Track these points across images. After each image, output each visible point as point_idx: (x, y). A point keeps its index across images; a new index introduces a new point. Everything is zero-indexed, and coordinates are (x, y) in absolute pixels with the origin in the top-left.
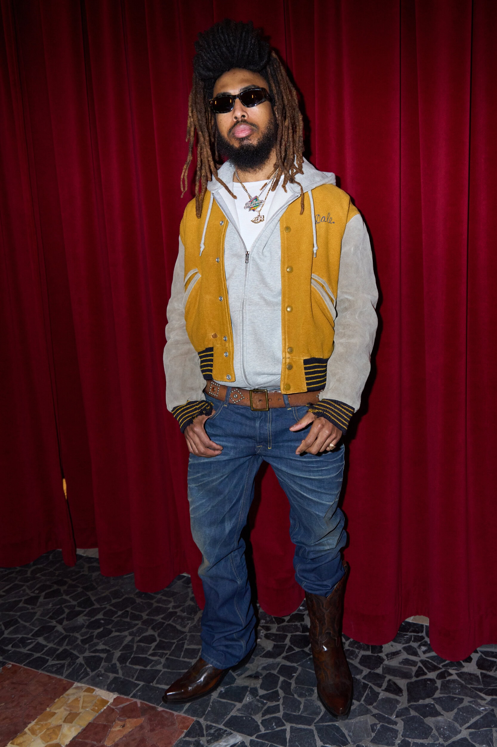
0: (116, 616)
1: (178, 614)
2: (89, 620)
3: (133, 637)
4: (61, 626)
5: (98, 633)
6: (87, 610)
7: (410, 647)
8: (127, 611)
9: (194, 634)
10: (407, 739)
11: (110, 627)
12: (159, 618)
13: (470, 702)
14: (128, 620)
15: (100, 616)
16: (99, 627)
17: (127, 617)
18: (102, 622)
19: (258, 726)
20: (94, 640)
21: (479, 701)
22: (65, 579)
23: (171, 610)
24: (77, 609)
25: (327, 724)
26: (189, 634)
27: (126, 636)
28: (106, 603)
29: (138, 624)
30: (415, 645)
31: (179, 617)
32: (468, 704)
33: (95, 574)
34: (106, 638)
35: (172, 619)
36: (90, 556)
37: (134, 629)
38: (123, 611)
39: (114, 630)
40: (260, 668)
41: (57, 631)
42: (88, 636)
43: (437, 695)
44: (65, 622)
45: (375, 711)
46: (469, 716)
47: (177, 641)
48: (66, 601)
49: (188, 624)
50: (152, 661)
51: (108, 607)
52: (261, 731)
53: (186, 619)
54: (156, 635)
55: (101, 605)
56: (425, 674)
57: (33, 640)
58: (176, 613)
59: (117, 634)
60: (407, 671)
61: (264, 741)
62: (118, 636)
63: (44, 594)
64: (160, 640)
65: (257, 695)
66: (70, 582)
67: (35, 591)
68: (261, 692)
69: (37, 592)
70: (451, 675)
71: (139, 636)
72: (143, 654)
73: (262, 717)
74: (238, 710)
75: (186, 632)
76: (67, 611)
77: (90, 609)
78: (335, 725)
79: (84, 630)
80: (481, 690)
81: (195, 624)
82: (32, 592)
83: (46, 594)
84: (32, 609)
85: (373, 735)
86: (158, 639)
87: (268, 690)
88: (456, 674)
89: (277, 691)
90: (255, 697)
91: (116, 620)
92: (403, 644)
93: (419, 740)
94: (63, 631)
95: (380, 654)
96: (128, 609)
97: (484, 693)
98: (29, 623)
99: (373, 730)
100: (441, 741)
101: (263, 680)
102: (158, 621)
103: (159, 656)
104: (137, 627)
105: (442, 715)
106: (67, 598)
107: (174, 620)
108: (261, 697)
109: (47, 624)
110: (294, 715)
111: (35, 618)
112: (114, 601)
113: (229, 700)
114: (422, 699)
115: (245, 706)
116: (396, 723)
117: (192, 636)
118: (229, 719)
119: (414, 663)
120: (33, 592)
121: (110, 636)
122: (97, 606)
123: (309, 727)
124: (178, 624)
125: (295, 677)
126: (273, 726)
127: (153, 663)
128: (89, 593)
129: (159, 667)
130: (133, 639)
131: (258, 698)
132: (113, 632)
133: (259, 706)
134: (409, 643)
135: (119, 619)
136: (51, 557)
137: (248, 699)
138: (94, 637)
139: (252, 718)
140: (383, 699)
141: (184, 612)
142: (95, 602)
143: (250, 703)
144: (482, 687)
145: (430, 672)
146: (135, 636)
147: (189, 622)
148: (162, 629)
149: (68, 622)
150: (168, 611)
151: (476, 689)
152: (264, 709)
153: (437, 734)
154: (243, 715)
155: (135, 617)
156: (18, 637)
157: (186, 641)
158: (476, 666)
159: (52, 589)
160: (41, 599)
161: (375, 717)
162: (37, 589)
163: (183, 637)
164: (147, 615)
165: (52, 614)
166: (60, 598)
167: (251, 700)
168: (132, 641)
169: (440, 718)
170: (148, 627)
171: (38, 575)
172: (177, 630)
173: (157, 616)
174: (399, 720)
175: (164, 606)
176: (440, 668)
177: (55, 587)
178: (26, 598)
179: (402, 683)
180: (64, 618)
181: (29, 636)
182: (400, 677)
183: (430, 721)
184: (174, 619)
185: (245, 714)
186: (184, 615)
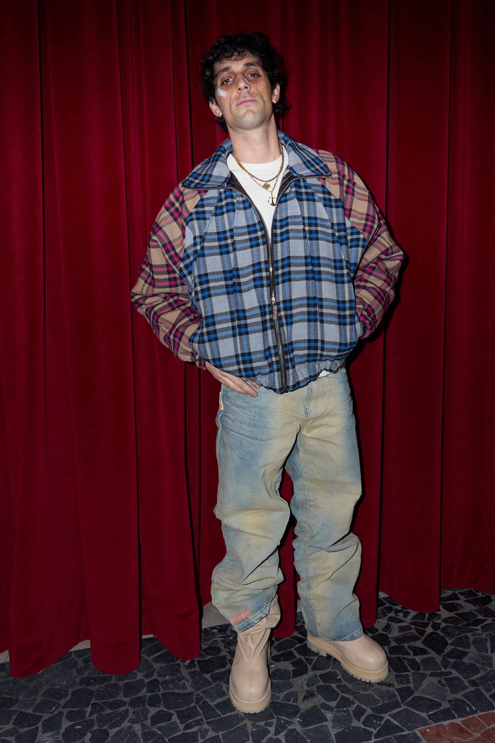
0: (88, 714)
2: (58, 733)
3: (140, 723)
6: (40, 725)
7: (390, 617)
8: (94, 704)
10: (470, 679)
12: (143, 693)
13: (473, 635)
14: (109, 711)
15: (66, 724)
17: (104, 710)
18: (78, 727)
19: (365, 729)
21: (476, 632)
24: (23, 730)
25: (410, 699)
26: (199, 692)
27: (131, 727)
28: (54, 708)
29: (128, 710)
30: (392, 614)
32: (473, 637)
35: (160, 687)
37: (131, 716)
38: (90, 706)
39: (105, 728)
40: (305, 687)
43: (450, 641)
45: (429, 672)
46: (483, 644)
47: (196, 704)
49: (184, 684)
50: (196, 733)
52: (373, 732)
54: (165, 709)
55: (51, 713)
56: (425, 631)
60: (410, 635)
61: (385, 738)
62: (120, 731)
64: (176, 712)
65: (333, 708)
68: (333, 704)
70: (440, 624)
71: (147, 720)
72: (176, 732)
73: (359, 721)
74: (333, 727)
75: (193, 692)
78: (416, 697)
80: (468, 625)
85: (447, 688)
86: (172, 712)
87: (336, 700)
88: (442, 621)
89: (342, 697)
90: (333, 711)
91: (94, 718)
93: (478, 675)
95: (379, 632)
96: (92, 702)
97: (473, 626)
99: (444, 685)
100: (489, 669)
101: (321, 695)
103: (197, 725)
104: (131, 712)
105: (468, 652)
107: (164, 687)
108: (337, 706)
110: (380, 706)
112: (62, 702)
113: (314, 724)
114: (445, 649)
115: (334, 721)
116: (450, 673)
118: (336, 738)
119: (408, 628)
121: (111, 735)
122: (47, 716)
123: (401, 708)
124: (173, 689)
125: (342, 679)
126: (377, 723)
127: (199, 734)
128: (14, 708)
129: (211, 734)
131: (335, 709)
132: (109, 730)
133: (345, 714)
135: (96, 715)
137: (330, 715)
139: (351, 727)
140: (421, 662)
141: (166, 676)
142: (37, 714)
143: (335, 716)
144: (466, 623)
145: (426, 628)
146: (142, 721)
147: (183, 681)
148: (162, 701)
151: (464, 625)
152: (352, 716)
153: (481, 666)
154: (342, 729)
157: (205, 699)
158: (446, 611)
161: (433, 676)
163: (196, 698)
164: (126, 696)
167: (333, 714)
168: (144, 727)
169: (470, 655)
170: (144, 706)
172: (181, 694)
173: (139, 693)
174: (448, 670)
175: (135, 680)
176: (428, 623)
179: (419, 644)
182: (412, 641)
183: (466, 660)
185: (342, 728)
186: (168, 678)
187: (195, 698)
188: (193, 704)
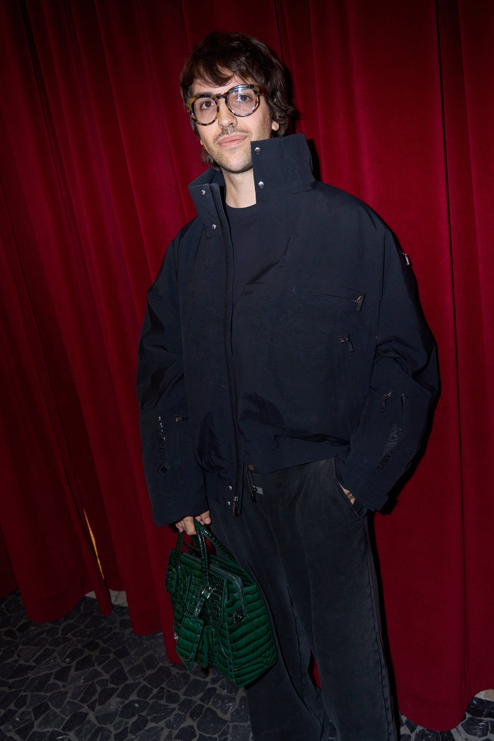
0: (151, 696)
1: (218, 692)
2: (123, 702)
3: (171, 729)
4: (93, 713)
5: (133, 723)
6: (120, 687)
8: (162, 688)
9: (237, 724)
11: (144, 714)
12: (197, 699)
14: (163, 702)
15: (134, 697)
16: (133, 715)
17: (162, 699)
18: (137, 705)
20: (129, 735)
22: (97, 641)
23: (209, 686)
24: (111, 686)
26: (231, 724)
27: (162, 729)
28: (140, 676)
29: (175, 709)
31: (219, 697)
33: (128, 631)
34: (142, 732)
35: (212, 700)
36: (121, 605)
37: (171, 718)
38: (159, 688)
39: (149, 718)
41: (89, 722)
42: (122, 728)
44: (98, 708)
47: (219, 737)
48: (99, 674)
49: (229, 707)
51: (143, 683)
53: (227, 701)
54: (195, 727)
55: (134, 680)
57: (64, 736)
58: (215, 689)
59: (153, 725)
62: (154, 728)
63: (74, 663)
64: (200, 735)
66: (102, 644)
67: (65, 659)
69: (68, 660)
71: (177, 729)
75: (227, 722)
76: (99, 689)
77: (123, 685)
79: (117, 719)
81: (237, 708)
82: (62, 662)
83: (78, 663)
84: (63, 686)
86: (198, 733)
91: (151, 702)
92: (480, 736)
94: (95, 722)
96: (163, 685)
98: (60, 710)
102: (197, 703)
104: (175, 713)
106: (99, 668)
107: (214, 701)
109: (79, 711)
111: (66, 701)
112: (148, 673)
117: (235, 728)
120: (64, 661)
121: (146, 728)
122: (130, 681)
124: (218, 708)
128: (122, 661)
130: (171, 732)
132: (149, 722)
134: (486, 735)
135: (154, 701)
136: (82, 608)
138: (129, 729)
141: (224, 689)
142: (128, 675)
146: (173, 728)
147: (231, 704)
148: (201, 716)
149: (101, 707)
150: (207, 688)
155: (173, 698)
156: (48, 732)
157: (228, 736)
159: (83, 656)
160: (72, 672)
162: (67, 657)
164: (185, 694)
165: (84, 694)
166: (92, 669)
170: (186, 713)
171: (69, 635)
172: (218, 717)
173: (195, 696)
175: (203, 680)
177: (87, 652)
178: (57, 669)
180: (96, 700)
181: (60, 730)
184: (214, 699)
186: (224, 693)
187: (223, 729)
188: (216, 736)
